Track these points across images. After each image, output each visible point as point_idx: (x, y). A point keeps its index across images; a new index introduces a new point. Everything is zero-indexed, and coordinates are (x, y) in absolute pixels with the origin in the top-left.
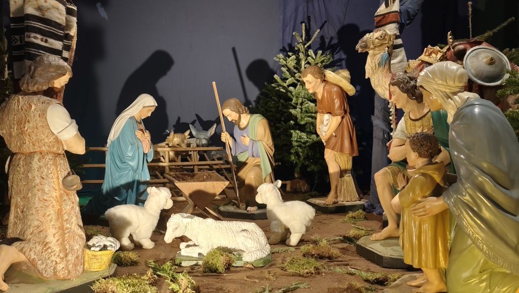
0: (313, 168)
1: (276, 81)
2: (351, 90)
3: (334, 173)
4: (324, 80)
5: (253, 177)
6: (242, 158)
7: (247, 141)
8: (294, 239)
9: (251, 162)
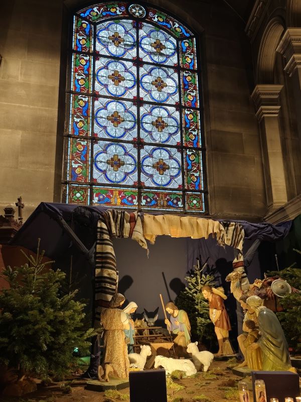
0: (209, 338)
1: (186, 291)
2: (225, 297)
3: (220, 340)
4: (212, 293)
5: (182, 341)
6: (175, 332)
7: (178, 323)
8: (206, 369)
9: (180, 334)
